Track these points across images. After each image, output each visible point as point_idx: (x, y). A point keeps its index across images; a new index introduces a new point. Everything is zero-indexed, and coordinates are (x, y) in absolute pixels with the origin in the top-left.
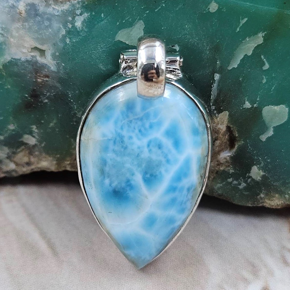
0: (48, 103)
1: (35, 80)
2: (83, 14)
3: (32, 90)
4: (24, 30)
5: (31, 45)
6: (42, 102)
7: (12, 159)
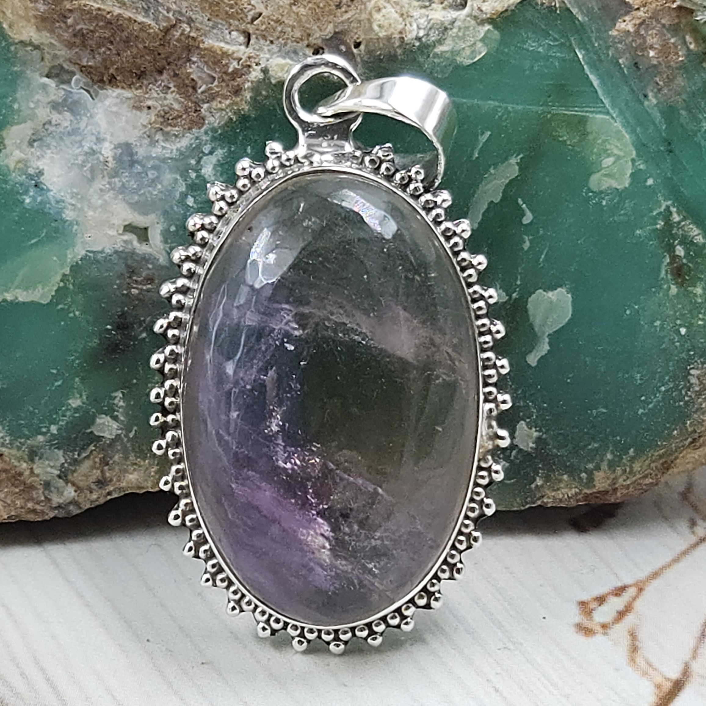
0: (147, 340)
1: (125, 292)
2: (214, 152)
3: (120, 313)
4: (112, 192)
5: (124, 220)
6: (135, 338)
7: (70, 477)
